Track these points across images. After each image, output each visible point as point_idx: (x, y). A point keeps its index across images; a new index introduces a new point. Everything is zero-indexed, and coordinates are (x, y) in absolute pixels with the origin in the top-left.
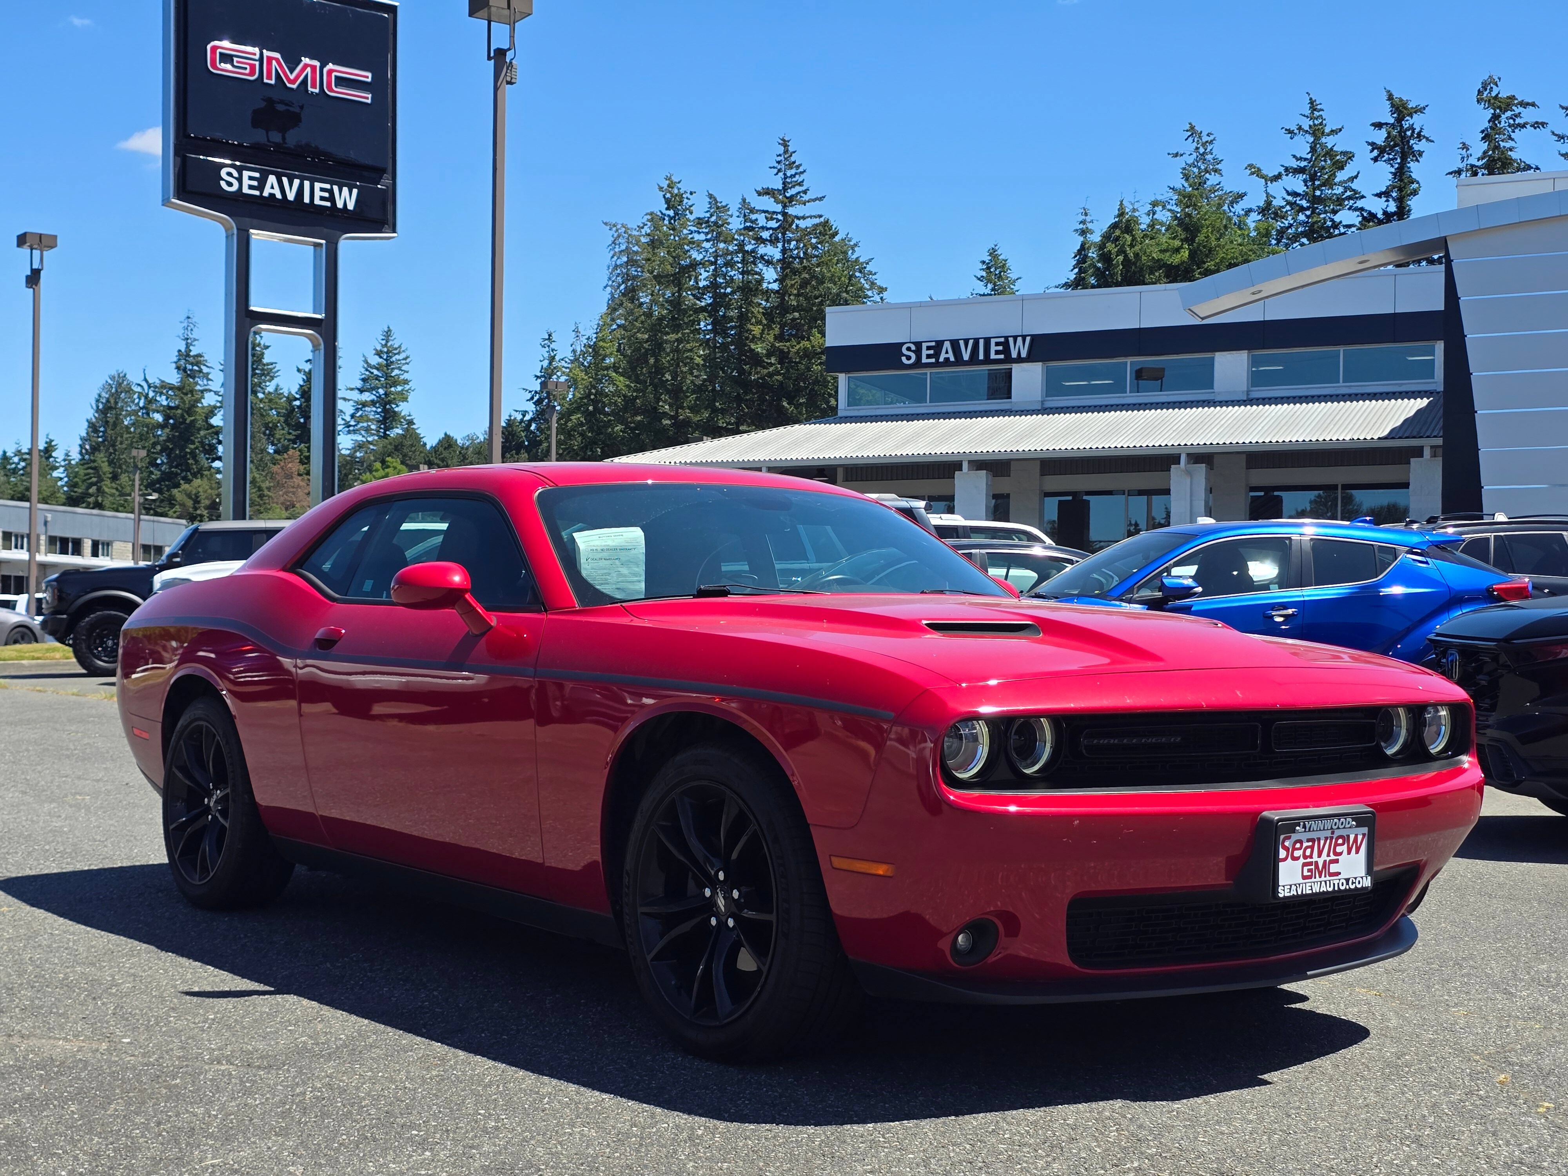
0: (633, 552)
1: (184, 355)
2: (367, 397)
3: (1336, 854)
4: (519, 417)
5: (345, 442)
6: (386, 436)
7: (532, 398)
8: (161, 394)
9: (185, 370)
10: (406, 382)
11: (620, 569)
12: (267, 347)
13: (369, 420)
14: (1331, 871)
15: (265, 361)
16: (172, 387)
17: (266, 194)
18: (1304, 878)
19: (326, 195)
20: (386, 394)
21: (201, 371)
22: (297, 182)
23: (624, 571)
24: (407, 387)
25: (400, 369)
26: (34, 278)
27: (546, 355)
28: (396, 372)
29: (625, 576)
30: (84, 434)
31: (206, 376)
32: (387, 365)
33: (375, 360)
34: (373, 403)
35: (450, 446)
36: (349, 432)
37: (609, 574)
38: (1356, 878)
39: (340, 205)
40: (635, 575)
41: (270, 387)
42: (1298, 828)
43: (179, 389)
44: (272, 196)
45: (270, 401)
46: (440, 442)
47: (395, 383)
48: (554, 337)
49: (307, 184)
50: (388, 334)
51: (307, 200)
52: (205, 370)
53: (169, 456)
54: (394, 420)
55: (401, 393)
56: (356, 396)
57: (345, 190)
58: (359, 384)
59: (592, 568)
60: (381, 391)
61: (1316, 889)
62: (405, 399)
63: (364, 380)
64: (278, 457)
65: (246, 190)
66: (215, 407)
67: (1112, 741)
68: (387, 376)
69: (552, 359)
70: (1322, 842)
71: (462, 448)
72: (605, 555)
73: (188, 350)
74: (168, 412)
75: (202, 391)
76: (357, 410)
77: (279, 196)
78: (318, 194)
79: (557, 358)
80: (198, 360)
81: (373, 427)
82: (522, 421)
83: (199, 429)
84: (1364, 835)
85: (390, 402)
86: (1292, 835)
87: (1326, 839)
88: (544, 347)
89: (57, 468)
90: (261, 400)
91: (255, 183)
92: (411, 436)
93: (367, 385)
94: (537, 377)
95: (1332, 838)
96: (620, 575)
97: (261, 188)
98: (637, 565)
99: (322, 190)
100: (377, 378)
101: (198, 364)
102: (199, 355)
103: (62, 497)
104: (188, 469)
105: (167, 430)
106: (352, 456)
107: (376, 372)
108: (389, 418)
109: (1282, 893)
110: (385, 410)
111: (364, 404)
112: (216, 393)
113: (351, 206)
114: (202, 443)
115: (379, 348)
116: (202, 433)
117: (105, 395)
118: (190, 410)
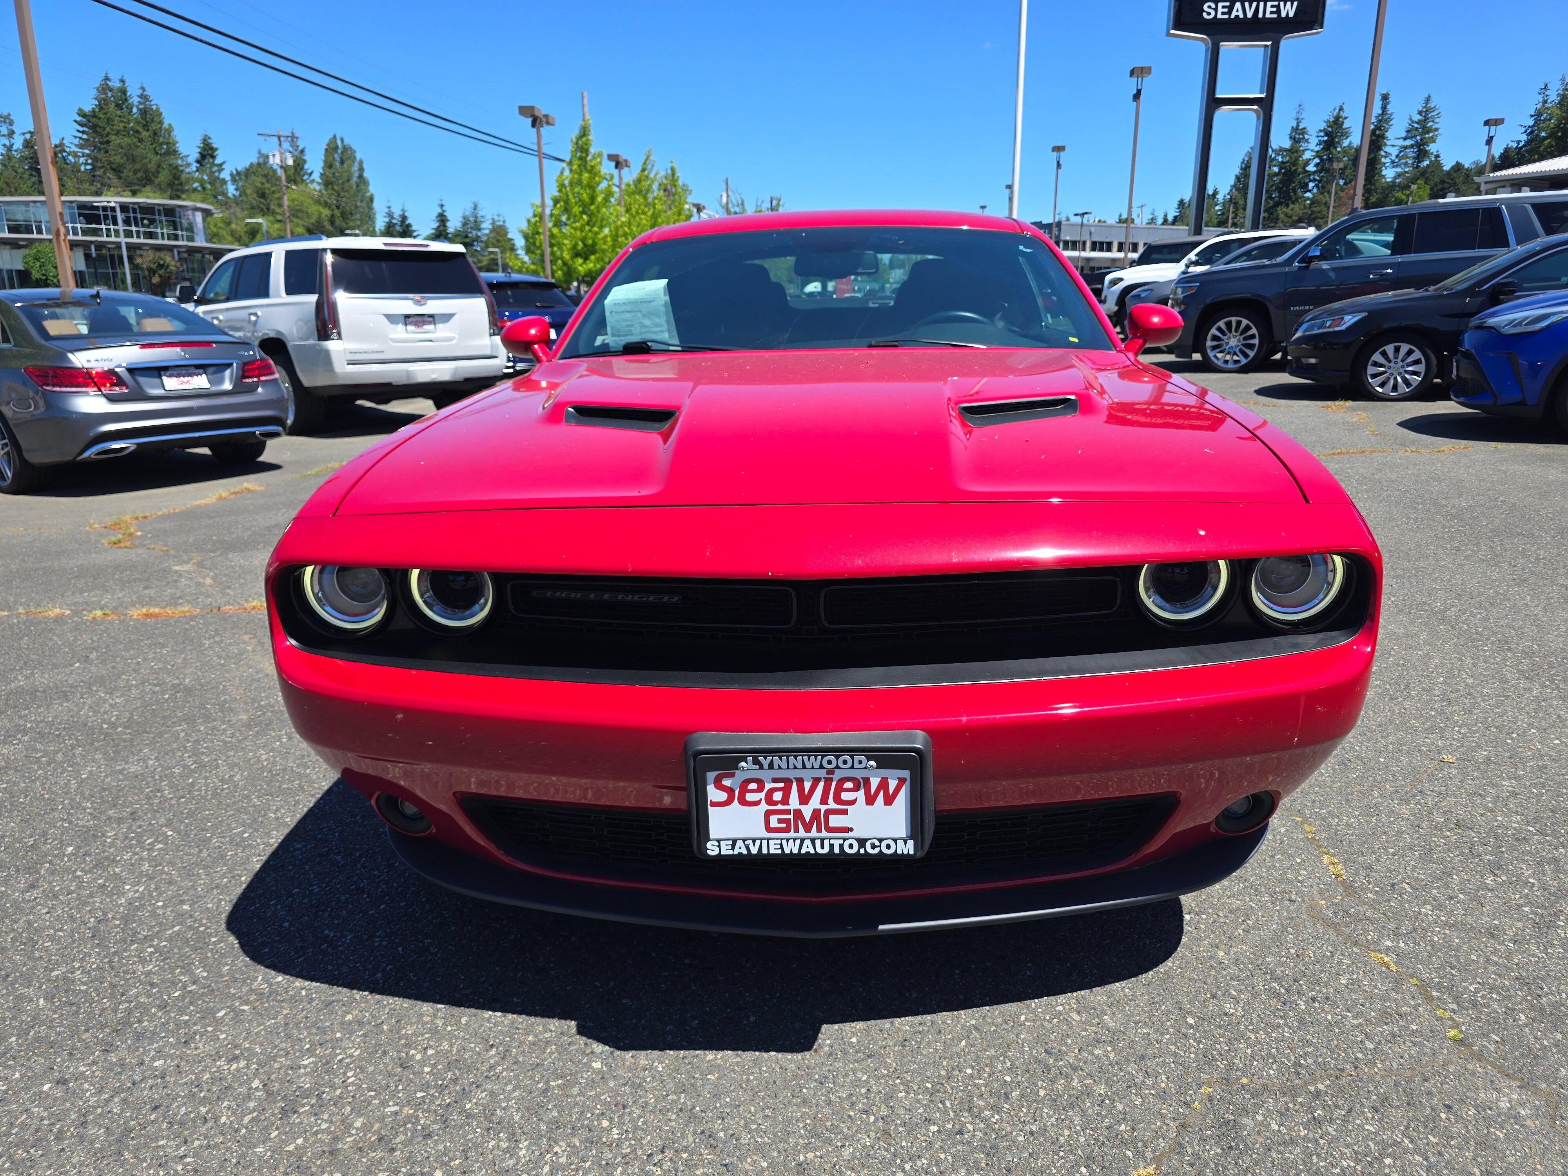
0: (653, 304)
1: (1295, 130)
2: (1409, 142)
3: (838, 800)
4: (1515, 145)
5: (1389, 174)
6: (1418, 167)
7: (1526, 131)
8: (1279, 155)
9: (1294, 139)
10: (1437, 130)
11: (642, 321)
12: (1346, 118)
13: (1407, 157)
14: (831, 825)
15: (1344, 127)
16: (1286, 150)
17: (1233, 16)
18: (769, 829)
19: (1274, 9)
20: (1421, 140)
21: (1304, 138)
22: (1255, 4)
23: (647, 322)
24: (1436, 133)
25: (1433, 121)
26: (1137, 96)
27: (1541, 100)
28: (1430, 124)
29: (647, 327)
30: (1232, 183)
31: (1307, 141)
32: (1425, 120)
33: (1417, 117)
34: (1412, 146)
35: (1459, 170)
36: (1393, 167)
37: (632, 326)
38: (881, 840)
39: (1283, 15)
40: (657, 325)
41: (1346, 143)
42: (743, 764)
43: (1290, 150)
44: (1237, 17)
45: (1344, 152)
46: (1453, 167)
47: (1428, 132)
48: (1549, 87)
49: (1262, 4)
50: (1428, 99)
51: (1260, 15)
52: (1306, 137)
53: (1279, 192)
54: (1425, 156)
55: (1432, 137)
56: (1401, 143)
57: (1289, 3)
58: (1404, 134)
59: (616, 321)
60: (1418, 138)
61: (791, 848)
62: (1434, 141)
63: (1408, 132)
64: (1345, 187)
65: (1219, 16)
66: (1310, 160)
67: (573, 595)
68: (1424, 127)
69: (1545, 102)
70: (807, 785)
71: (1467, 170)
72: (627, 308)
73: (1298, 125)
74: (1282, 165)
75: (1304, 151)
76: (1401, 152)
77: (1241, 16)
78: (1269, 9)
79: (1549, 101)
80: (1303, 131)
81: (1410, 162)
82: (1517, 147)
83: (1299, 174)
84: (902, 781)
85: (1423, 145)
86: (737, 772)
87: (816, 781)
88: (1540, 94)
89: (1217, 204)
90: (1339, 152)
91: (1226, 10)
92: (1437, 164)
93: (1410, 133)
94: (1532, 116)
95: (828, 782)
96: (643, 326)
97: (1229, 13)
98: (659, 317)
99: (1272, 6)
100: (1417, 129)
101: (1303, 134)
102: (1304, 128)
103: (1215, 221)
104: (1290, 199)
105: (1280, 177)
106: (1393, 182)
107: (1416, 125)
108: (1421, 153)
109: (712, 849)
110: (1420, 150)
111: (1406, 148)
112: (1312, 151)
113: (1291, 15)
114: (1300, 182)
115: (1420, 109)
116: (1301, 176)
117: (1246, 159)
118: (1295, 163)
